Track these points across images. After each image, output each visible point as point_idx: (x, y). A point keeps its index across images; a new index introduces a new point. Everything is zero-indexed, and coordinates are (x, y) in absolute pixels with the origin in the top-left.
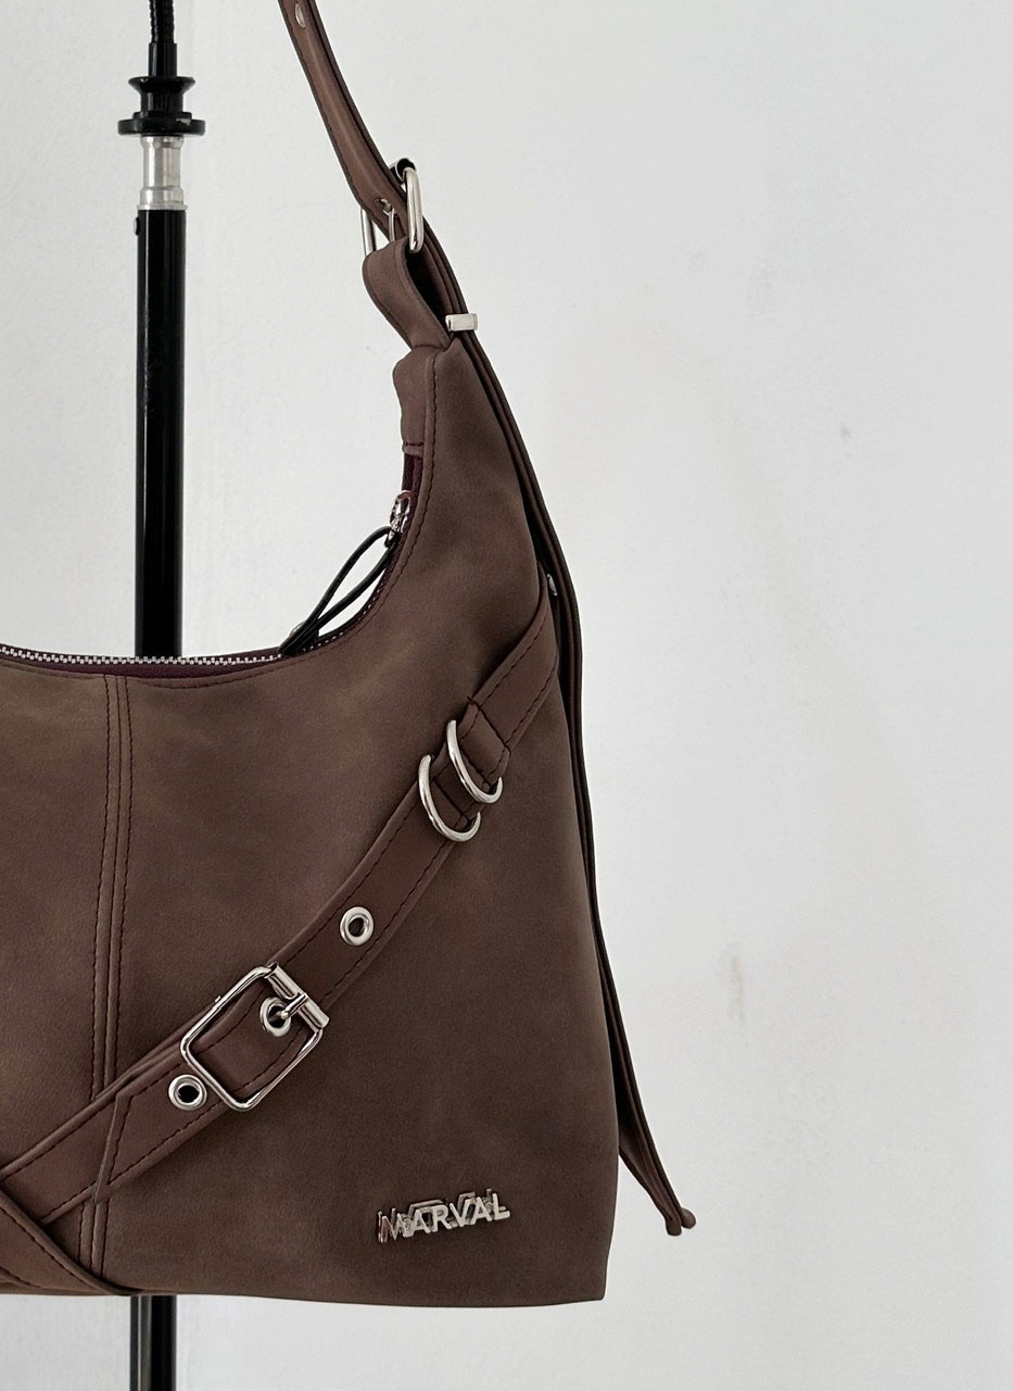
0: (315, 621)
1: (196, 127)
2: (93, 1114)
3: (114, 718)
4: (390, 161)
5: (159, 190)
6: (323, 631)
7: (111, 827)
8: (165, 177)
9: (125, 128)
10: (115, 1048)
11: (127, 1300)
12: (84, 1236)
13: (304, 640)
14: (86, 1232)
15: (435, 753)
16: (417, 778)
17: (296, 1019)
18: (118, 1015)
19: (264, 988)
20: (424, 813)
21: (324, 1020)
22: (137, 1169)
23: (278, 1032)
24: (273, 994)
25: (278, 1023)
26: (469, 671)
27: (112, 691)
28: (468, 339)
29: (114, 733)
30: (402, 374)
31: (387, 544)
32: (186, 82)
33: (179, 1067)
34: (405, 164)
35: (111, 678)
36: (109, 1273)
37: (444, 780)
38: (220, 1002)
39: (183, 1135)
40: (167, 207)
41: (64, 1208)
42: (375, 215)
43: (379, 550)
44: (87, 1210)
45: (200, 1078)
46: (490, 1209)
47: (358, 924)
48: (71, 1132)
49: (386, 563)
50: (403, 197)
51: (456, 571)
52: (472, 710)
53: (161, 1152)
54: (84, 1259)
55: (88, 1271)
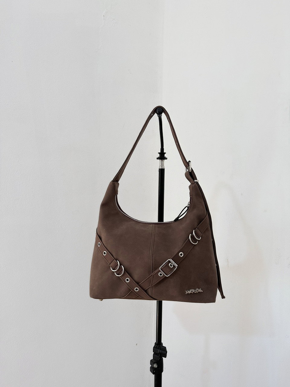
0: (178, 217)
1: (166, 159)
2: (150, 277)
3: (153, 229)
4: (188, 161)
5: (161, 166)
6: (179, 219)
7: (152, 242)
8: (162, 164)
9: (158, 159)
10: (152, 269)
11: (156, 301)
12: (150, 292)
13: (177, 220)
14: (150, 291)
15: (191, 234)
16: (189, 237)
17: (174, 266)
18: (152, 265)
19: (169, 262)
20: (190, 241)
21: (177, 266)
22: (155, 284)
23: (172, 267)
24: (171, 263)
25: (172, 266)
26: (196, 224)
27: (153, 226)
28: (197, 183)
29: (153, 231)
30: (190, 187)
31: (187, 208)
32: (165, 153)
33: (159, 271)
34: (189, 161)
35: (153, 225)
36: (153, 297)
37: (192, 237)
38: (164, 263)
39: (160, 280)
40: (162, 168)
41: (146, 289)
42: (187, 168)
43: (186, 208)
44: (150, 289)
45: (162, 273)
46: (200, 290)
47: (181, 254)
48: (147, 279)
49: (187, 210)
50: (189, 165)
51: (195, 211)
52: (197, 228)
53: (158, 282)
54: (150, 295)
55: (150, 296)
